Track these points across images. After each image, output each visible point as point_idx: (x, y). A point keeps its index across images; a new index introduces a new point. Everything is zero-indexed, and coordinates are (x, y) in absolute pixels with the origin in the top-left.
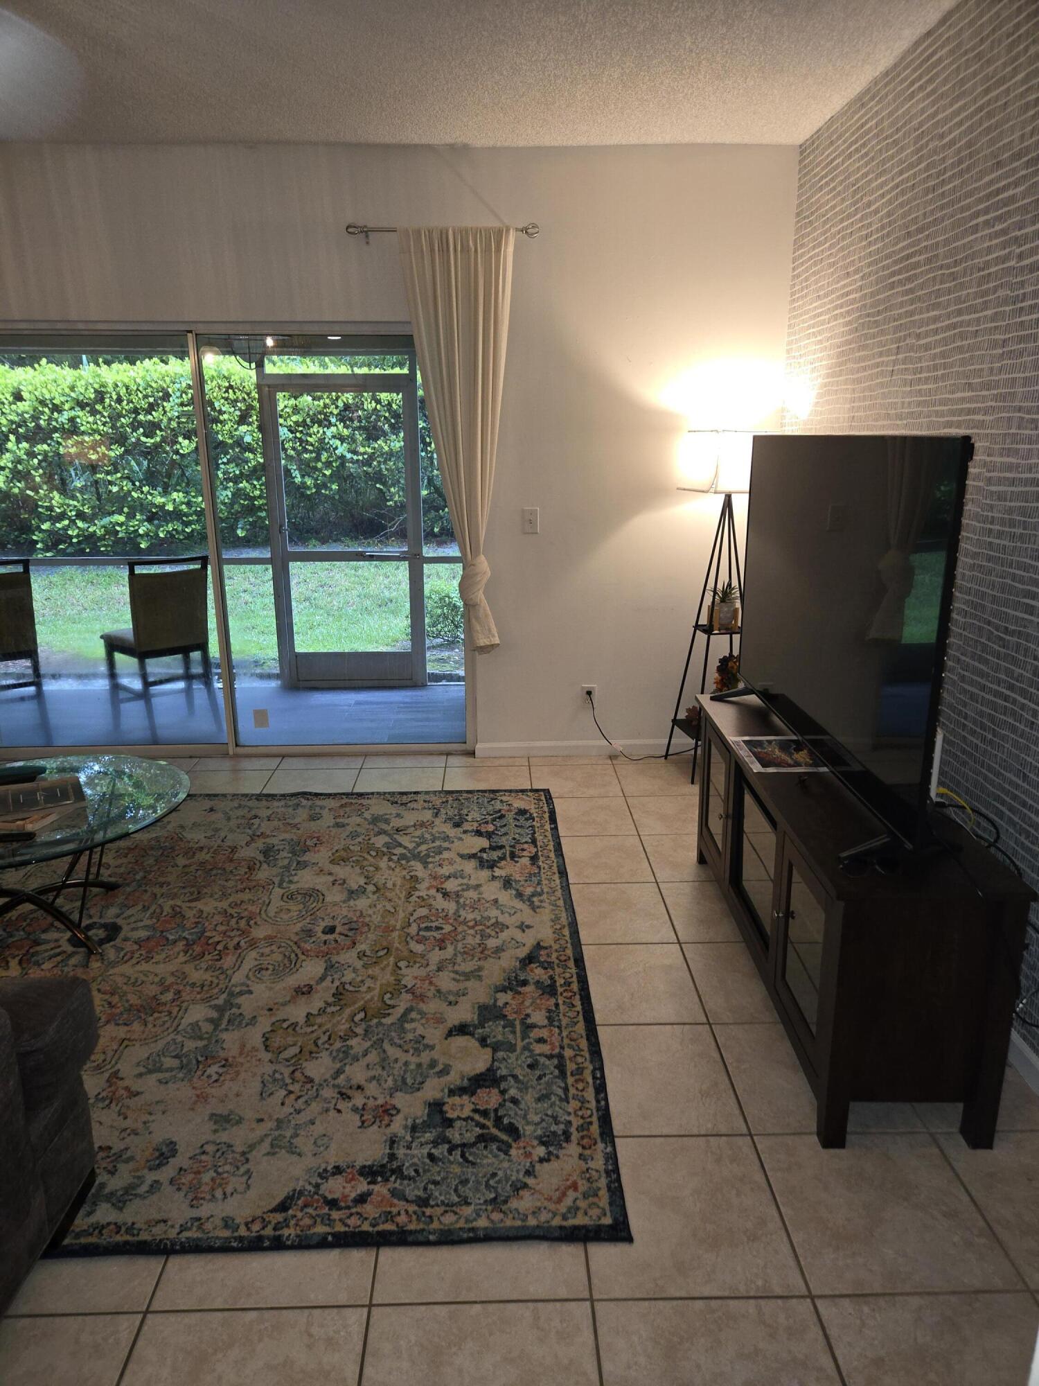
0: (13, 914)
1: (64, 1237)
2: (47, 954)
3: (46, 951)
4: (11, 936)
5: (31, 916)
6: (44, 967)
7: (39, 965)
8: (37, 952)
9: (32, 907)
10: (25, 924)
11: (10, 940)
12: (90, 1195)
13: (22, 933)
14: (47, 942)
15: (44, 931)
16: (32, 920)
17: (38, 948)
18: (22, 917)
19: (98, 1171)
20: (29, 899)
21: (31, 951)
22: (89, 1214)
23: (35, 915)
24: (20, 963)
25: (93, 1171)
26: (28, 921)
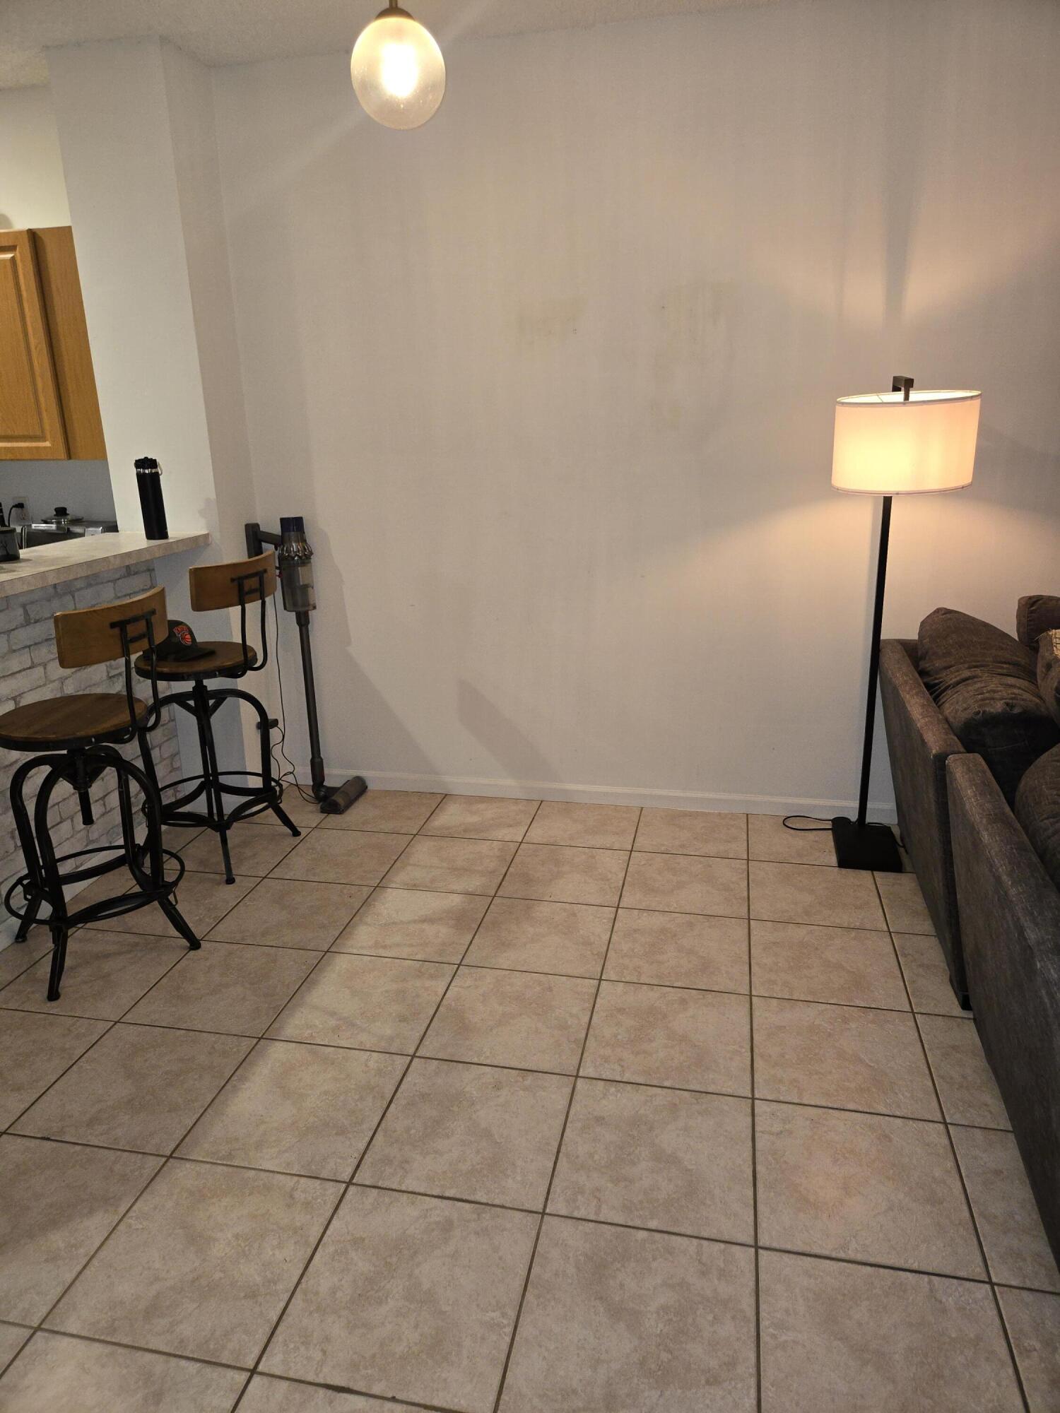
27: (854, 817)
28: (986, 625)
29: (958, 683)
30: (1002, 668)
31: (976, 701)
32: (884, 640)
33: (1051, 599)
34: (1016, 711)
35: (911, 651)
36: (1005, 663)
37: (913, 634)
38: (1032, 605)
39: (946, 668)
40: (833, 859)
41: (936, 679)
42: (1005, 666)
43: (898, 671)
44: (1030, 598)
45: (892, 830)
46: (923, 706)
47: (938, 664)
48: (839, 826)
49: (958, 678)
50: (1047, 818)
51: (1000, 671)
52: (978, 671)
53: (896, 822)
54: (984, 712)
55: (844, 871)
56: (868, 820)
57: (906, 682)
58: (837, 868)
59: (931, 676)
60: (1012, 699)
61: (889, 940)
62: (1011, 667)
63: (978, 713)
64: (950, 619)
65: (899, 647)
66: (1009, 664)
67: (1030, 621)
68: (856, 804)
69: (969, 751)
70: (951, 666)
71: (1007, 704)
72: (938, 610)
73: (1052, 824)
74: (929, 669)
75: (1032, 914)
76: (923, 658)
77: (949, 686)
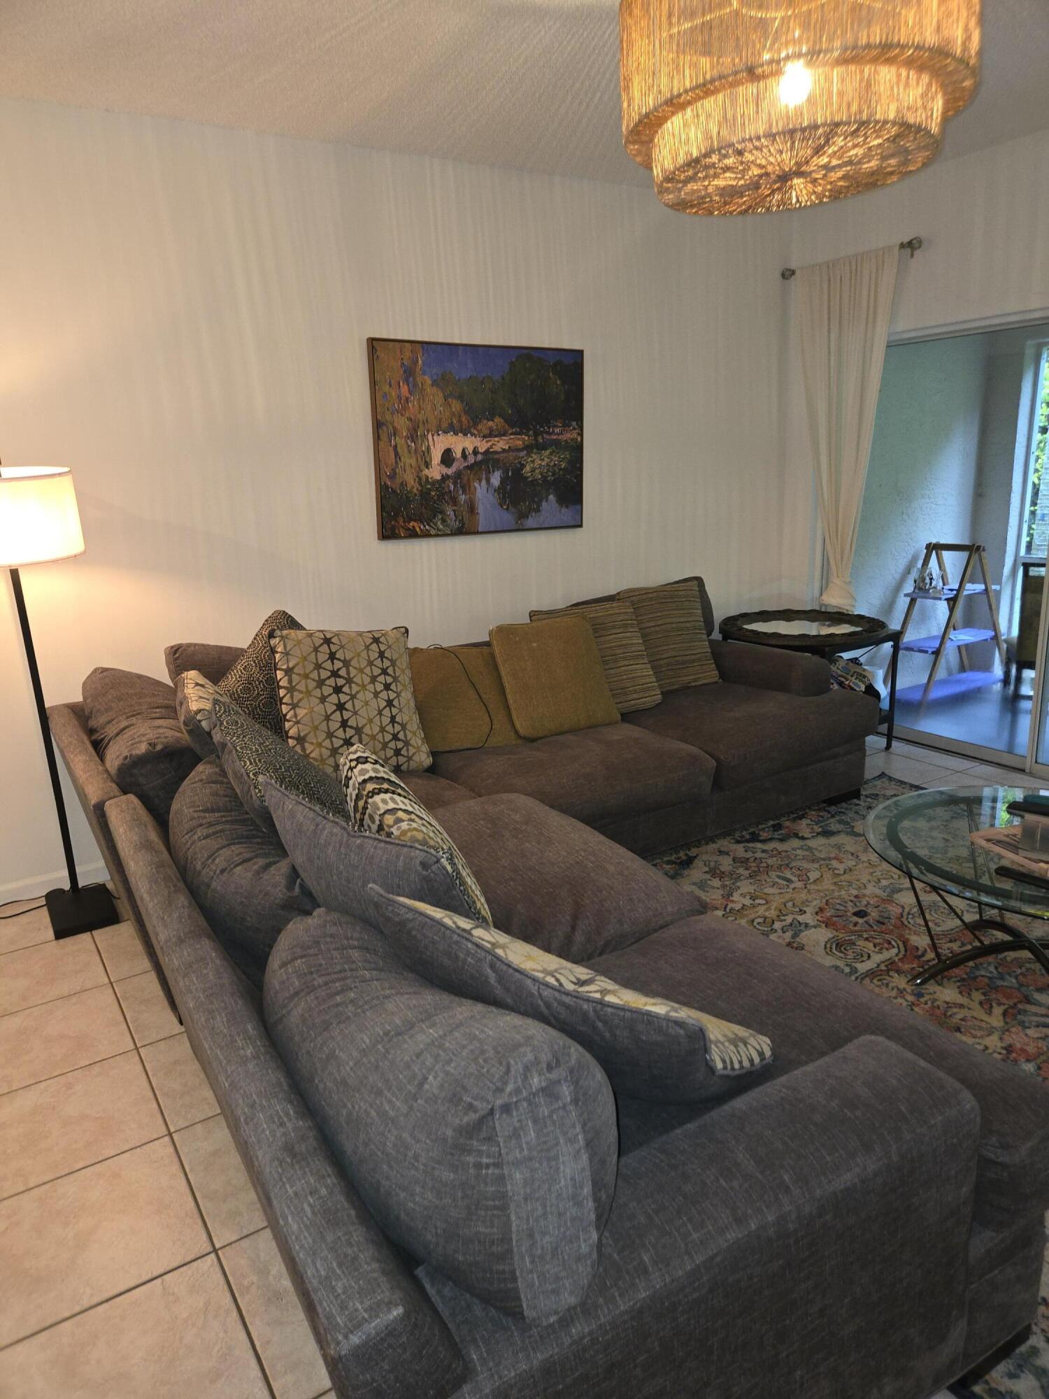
0: (1011, 955)
1: (975, 1382)
2: (1035, 1019)
3: (1036, 1014)
4: (1002, 978)
5: (1028, 965)
6: (1029, 1032)
7: (1025, 1028)
8: (1025, 1011)
9: (1030, 955)
10: (1019, 971)
11: (1000, 983)
12: (1017, 1351)
13: (1014, 981)
14: (1039, 1004)
15: (1039, 990)
16: (1028, 970)
17: (1028, 1007)
18: (1019, 963)
19: (1034, 1328)
20: (1031, 947)
21: (1020, 1006)
22: (1012, 1376)
23: (1032, 966)
24: (1005, 1014)
25: (1028, 1328)
26: (1024, 969)
27: (67, 886)
28: (140, 677)
29: (118, 734)
30: (156, 713)
31: (127, 747)
32: (51, 708)
33: (189, 645)
34: (159, 747)
35: (79, 713)
36: (158, 707)
37: (77, 697)
38: (175, 652)
39: (109, 722)
40: (50, 934)
41: (102, 734)
42: (157, 710)
43: (65, 733)
44: (172, 647)
45: (107, 886)
46: (85, 762)
47: (102, 719)
48: (54, 899)
49: (118, 729)
50: (186, 834)
51: (154, 715)
52: (134, 720)
53: (109, 878)
54: (131, 755)
55: (62, 941)
56: (81, 884)
57: (70, 743)
58: (54, 942)
59: (98, 732)
60: (157, 738)
61: (111, 991)
62: (163, 710)
63: (126, 757)
64: (105, 677)
65: (66, 711)
66: (162, 707)
67: (178, 666)
68: (65, 873)
69: (125, 793)
70: (113, 720)
71: (150, 744)
72: (96, 670)
73: (190, 838)
74: (95, 726)
75: (163, 919)
76: (89, 718)
77: (111, 739)
